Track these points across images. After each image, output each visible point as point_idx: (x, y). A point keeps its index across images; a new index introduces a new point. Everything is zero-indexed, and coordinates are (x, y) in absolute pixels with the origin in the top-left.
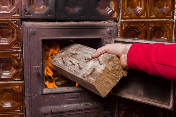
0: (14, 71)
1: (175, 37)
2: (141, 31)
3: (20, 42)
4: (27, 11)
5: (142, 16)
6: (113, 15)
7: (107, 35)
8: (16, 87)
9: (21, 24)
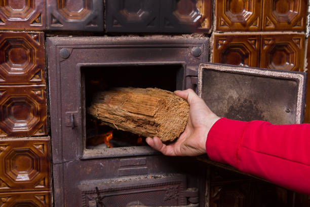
0: (34, 120)
2: (251, 52)
3: (43, 70)
4: (55, 18)
5: (251, 27)
6: (202, 24)
7: (191, 59)
8: (37, 147)
9: (45, 39)
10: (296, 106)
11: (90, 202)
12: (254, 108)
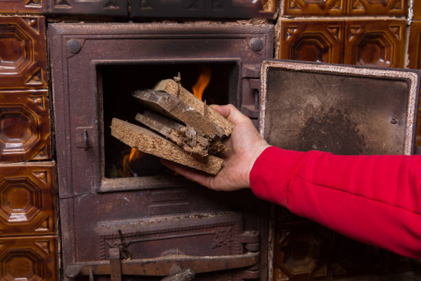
0: (33, 138)
1: (409, 58)
2: (331, 45)
3: (44, 70)
5: (332, 10)
6: (265, 6)
7: (249, 55)
8: (38, 176)
9: (47, 26)
10: (407, 115)
11: (111, 250)
12: (344, 119)
